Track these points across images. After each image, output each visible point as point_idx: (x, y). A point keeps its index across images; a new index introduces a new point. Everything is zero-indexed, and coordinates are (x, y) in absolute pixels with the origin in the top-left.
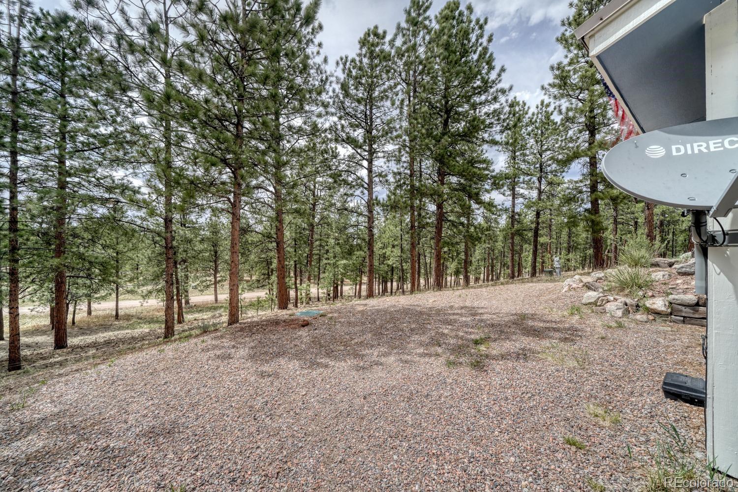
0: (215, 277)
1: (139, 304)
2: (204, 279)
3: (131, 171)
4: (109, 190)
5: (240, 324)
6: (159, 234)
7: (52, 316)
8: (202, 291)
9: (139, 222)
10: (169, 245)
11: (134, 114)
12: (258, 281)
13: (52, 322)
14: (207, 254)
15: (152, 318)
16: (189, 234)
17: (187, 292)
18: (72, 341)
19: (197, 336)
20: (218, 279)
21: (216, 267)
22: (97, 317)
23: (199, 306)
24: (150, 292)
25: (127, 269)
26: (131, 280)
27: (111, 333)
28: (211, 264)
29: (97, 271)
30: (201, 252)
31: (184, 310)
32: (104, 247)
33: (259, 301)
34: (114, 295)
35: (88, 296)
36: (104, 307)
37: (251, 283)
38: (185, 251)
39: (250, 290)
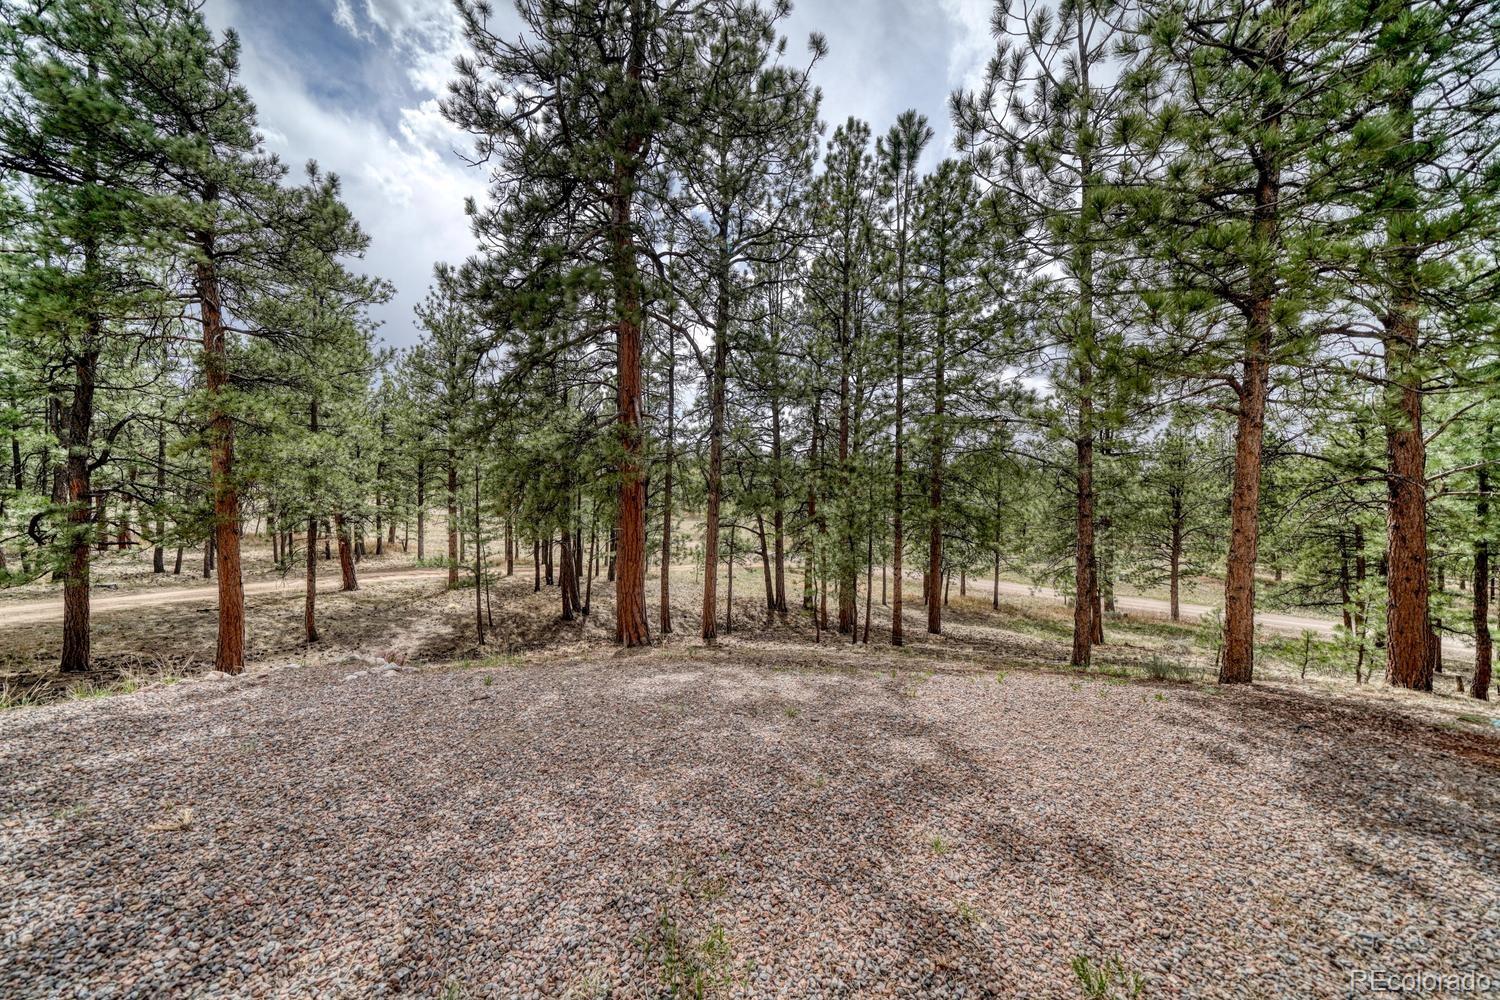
0: (1174, 563)
1: (1028, 593)
2: (1147, 563)
3: (1026, 365)
4: (992, 404)
5: (1258, 688)
6: (1067, 472)
7: (925, 585)
8: (1139, 587)
9: (1031, 451)
10: (1085, 492)
11: (1032, 266)
12: (1305, 588)
13: (926, 595)
14: (1158, 511)
15: (1047, 622)
16: (1116, 467)
17: (1111, 585)
18: (947, 627)
19: (1140, 682)
20: (1181, 568)
21: (1177, 540)
22: (972, 600)
23: (1135, 620)
24: (1046, 575)
25: (1009, 530)
26: (1017, 550)
27: (988, 629)
28: (1165, 532)
29: (974, 531)
30: (1141, 506)
31: (1103, 620)
32: (984, 493)
33: (1310, 642)
34: (993, 571)
35: (964, 566)
36: (981, 587)
37: (1277, 590)
38: (1108, 503)
39: (1274, 606)
